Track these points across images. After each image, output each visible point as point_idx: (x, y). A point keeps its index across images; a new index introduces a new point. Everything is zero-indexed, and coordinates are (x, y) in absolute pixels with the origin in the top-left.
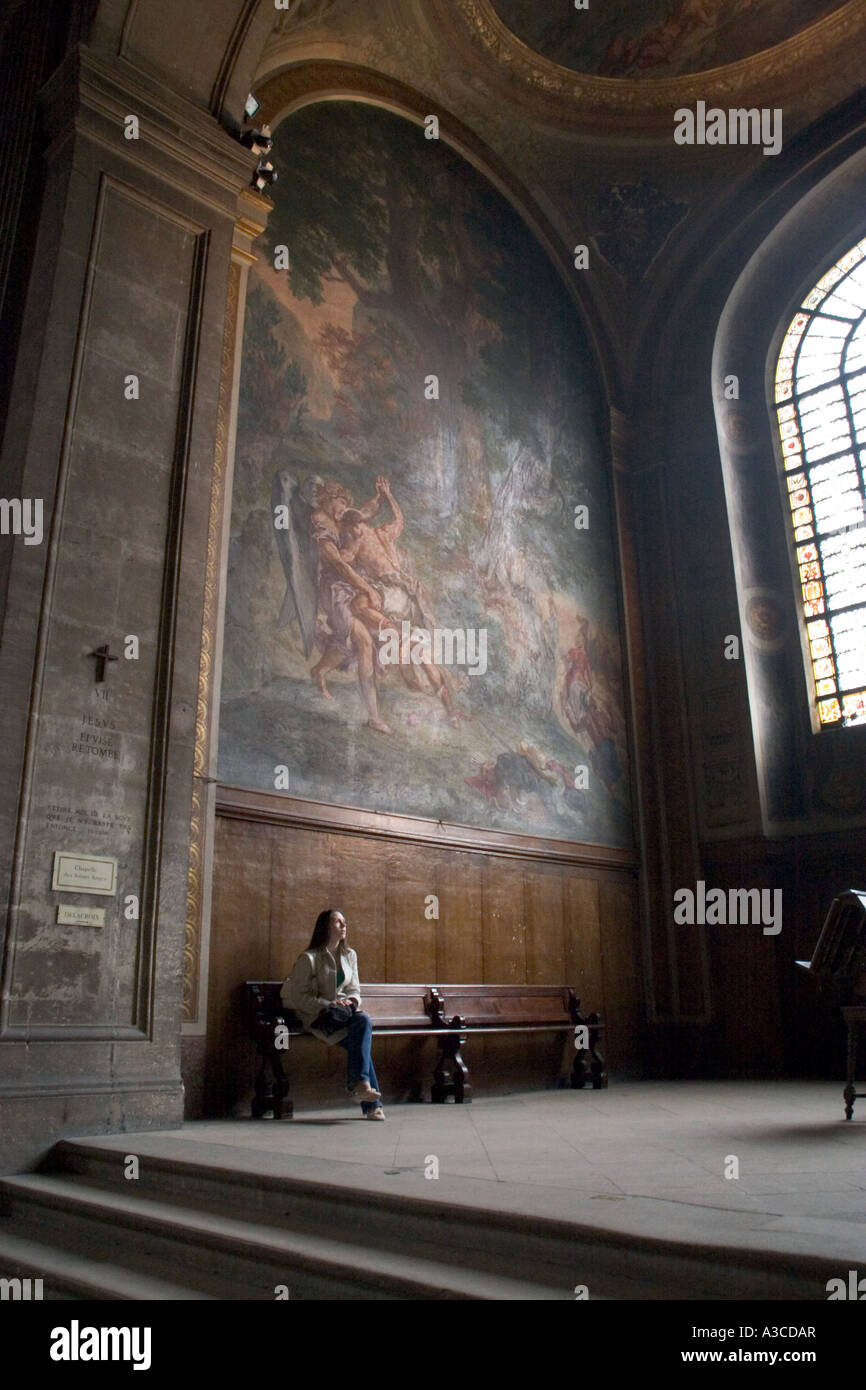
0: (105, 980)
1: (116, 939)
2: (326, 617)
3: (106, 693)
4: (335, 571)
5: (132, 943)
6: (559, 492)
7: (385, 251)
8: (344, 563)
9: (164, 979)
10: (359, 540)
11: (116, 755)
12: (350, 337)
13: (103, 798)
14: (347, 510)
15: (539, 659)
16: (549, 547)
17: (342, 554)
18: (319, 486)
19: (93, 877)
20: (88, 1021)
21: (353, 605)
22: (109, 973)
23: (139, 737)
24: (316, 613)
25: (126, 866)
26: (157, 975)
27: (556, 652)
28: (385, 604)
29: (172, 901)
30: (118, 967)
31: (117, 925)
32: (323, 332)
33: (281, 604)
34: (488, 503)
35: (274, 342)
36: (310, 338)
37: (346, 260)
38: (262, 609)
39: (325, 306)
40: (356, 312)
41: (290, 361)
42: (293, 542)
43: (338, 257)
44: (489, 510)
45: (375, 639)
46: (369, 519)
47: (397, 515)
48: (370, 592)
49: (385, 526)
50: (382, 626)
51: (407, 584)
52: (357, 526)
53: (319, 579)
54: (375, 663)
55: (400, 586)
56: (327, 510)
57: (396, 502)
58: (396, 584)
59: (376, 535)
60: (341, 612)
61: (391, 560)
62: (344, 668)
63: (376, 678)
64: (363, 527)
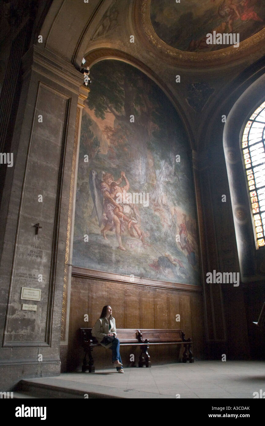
0: (36, 328)
1: (40, 315)
2: (106, 215)
3: (39, 238)
4: (108, 200)
5: (45, 316)
6: (177, 176)
7: (124, 104)
8: (111, 198)
9: (55, 327)
10: (116, 191)
11: (41, 257)
12: (113, 129)
13: (37, 270)
14: (112, 182)
15: (171, 227)
16: (174, 192)
17: (111, 195)
18: (104, 175)
19: (34, 295)
20: (30, 341)
21: (114, 211)
22: (38, 325)
23: (48, 251)
24: (103, 213)
25: (44, 292)
26: (53, 326)
27: (176, 225)
28: (124, 210)
29: (58, 303)
30: (41, 323)
31: (41, 310)
32: (105, 128)
33: (92, 210)
34: (155, 179)
35: (90, 131)
36: (101, 130)
37: (112, 107)
38: (86, 212)
39: (105, 120)
40: (115, 122)
41: (95, 137)
42: (96, 192)
43: (109, 105)
44: (155, 182)
45: (121, 221)
46: (119, 184)
47: (127, 183)
48: (119, 207)
49: (124, 187)
50: (123, 217)
52: (115, 187)
53: (103, 203)
54: (121, 228)
55: (128, 205)
56: (106, 182)
57: (127, 179)
59: (121, 189)
60: (110, 213)
62: (111, 230)
63: (121, 233)
64: (117, 187)
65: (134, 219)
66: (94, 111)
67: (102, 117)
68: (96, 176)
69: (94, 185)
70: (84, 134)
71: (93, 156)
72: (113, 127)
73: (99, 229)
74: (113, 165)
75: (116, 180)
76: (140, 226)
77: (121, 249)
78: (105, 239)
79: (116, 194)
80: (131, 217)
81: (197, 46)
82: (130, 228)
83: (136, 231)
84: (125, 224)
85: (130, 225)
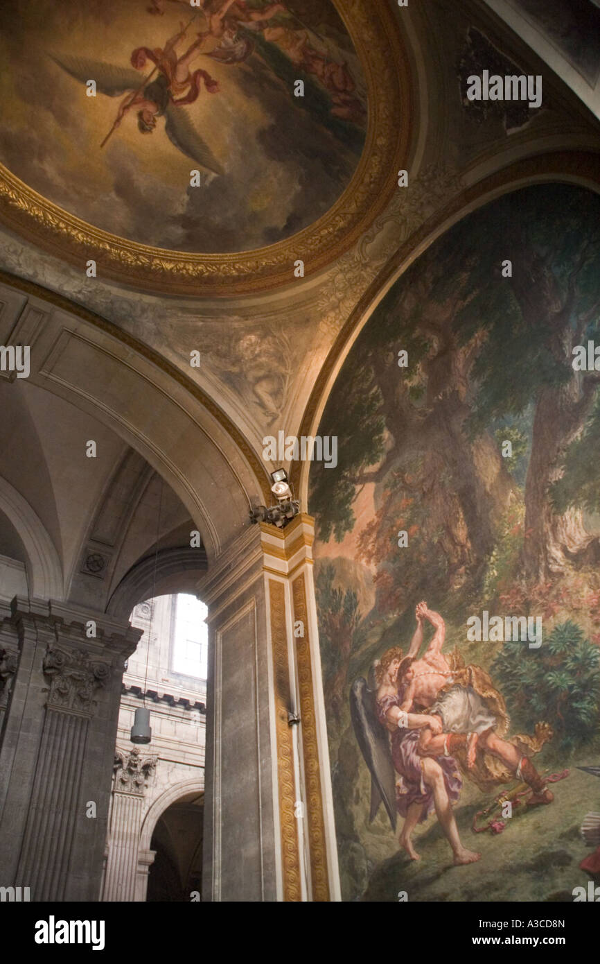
2: (402, 779)
7: (384, 420)
8: (405, 715)
10: (413, 681)
12: (375, 521)
14: (398, 665)
17: (402, 709)
18: (377, 667)
21: (418, 751)
28: (445, 719)
32: (359, 543)
33: (370, 796)
34: (519, 504)
35: (335, 592)
36: (353, 559)
37: (362, 469)
38: (359, 812)
39: (357, 522)
40: (375, 497)
41: (345, 593)
42: (369, 735)
43: (358, 474)
44: (521, 511)
47: (438, 624)
48: (430, 722)
49: (429, 646)
50: (447, 745)
51: (460, 681)
52: (409, 671)
53: (391, 748)
54: (448, 790)
55: (454, 689)
56: (386, 681)
57: (435, 613)
58: (450, 692)
59: (424, 663)
60: (412, 764)
61: (441, 673)
62: (424, 816)
63: (452, 806)
64: (414, 666)
65: (481, 723)
66: (333, 536)
67: (349, 526)
68: (363, 690)
69: (364, 718)
70: (325, 616)
71: (348, 646)
72: (374, 512)
73: (392, 838)
74: (393, 616)
75: (407, 651)
76: (507, 727)
77: (462, 864)
78: (413, 860)
79: (416, 690)
80: (471, 720)
81: (348, 98)
82: (476, 762)
83: (496, 757)
84: (456, 763)
85: (472, 755)
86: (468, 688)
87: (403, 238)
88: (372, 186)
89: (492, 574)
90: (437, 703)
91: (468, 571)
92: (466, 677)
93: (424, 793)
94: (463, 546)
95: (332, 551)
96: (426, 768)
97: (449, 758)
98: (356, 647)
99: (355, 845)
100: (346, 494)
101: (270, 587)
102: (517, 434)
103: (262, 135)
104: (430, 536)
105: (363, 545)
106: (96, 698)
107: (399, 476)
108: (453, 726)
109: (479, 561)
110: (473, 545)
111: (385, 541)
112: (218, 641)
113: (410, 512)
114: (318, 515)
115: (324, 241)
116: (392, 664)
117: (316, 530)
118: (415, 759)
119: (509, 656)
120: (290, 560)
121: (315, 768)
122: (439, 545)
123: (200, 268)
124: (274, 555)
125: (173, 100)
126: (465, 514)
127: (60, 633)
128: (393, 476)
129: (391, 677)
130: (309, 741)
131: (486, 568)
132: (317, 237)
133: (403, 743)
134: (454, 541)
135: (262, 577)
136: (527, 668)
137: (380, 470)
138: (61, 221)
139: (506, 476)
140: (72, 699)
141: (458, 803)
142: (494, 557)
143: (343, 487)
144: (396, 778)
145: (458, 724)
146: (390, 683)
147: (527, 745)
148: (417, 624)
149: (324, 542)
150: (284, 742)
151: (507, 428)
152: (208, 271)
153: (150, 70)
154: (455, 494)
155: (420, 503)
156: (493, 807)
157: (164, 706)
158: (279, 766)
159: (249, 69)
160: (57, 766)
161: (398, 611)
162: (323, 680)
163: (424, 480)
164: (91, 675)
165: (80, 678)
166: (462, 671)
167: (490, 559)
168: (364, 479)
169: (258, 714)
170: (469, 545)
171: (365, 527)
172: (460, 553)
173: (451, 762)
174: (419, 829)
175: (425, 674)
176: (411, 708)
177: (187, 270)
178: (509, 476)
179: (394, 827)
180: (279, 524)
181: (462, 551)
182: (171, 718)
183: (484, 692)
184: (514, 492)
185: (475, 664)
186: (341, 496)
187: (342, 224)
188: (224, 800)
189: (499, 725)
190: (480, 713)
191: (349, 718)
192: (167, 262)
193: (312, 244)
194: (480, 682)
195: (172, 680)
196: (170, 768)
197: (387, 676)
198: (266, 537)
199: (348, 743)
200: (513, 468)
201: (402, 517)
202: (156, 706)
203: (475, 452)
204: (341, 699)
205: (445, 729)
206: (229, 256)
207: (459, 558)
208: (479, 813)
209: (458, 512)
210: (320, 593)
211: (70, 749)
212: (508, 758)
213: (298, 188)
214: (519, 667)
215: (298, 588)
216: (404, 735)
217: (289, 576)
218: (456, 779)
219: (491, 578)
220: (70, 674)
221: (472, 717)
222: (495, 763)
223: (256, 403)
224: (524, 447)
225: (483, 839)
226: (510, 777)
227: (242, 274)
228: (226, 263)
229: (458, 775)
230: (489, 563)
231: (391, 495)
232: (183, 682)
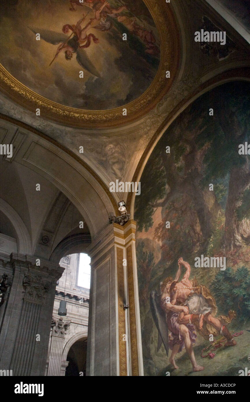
2: (171, 333)
4: (171, 312)
8: (173, 306)
10: (177, 291)
12: (162, 223)
14: (170, 285)
17: (172, 303)
18: (161, 285)
21: (178, 321)
28: (190, 308)
32: (155, 232)
33: (157, 340)
34: (223, 216)
35: (144, 253)
36: (152, 239)
37: (157, 201)
38: (153, 347)
39: (154, 224)
40: (162, 213)
41: (148, 253)
42: (157, 314)
43: (155, 203)
44: (224, 219)
45: (189, 327)
46: (178, 280)
47: (187, 267)
48: (184, 309)
49: (184, 276)
50: (191, 319)
51: (197, 292)
52: (175, 287)
53: (167, 320)
54: (191, 339)
55: (194, 295)
56: (165, 291)
57: (186, 262)
58: (192, 296)
59: (181, 283)
60: (175, 327)
61: (189, 288)
62: (180, 350)
63: (192, 346)
64: (177, 285)
65: (205, 310)
66: (144, 230)
67: (151, 225)
68: (155, 295)
69: (155, 307)
70: (140, 263)
71: (149, 276)
72: (162, 219)
73: (167, 359)
74: (169, 263)
75: (174, 278)
76: (216, 312)
77: (196, 371)
78: (175, 369)
79: (178, 295)
80: (201, 308)
81: (152, 45)
82: (203, 326)
83: (212, 325)
84: (194, 327)
85: (201, 324)
86: (200, 295)
87: (175, 104)
88: (162, 82)
89: (211, 246)
90: (187, 301)
91: (201, 245)
92: (199, 290)
93: (180, 339)
94: (198, 234)
95: (143, 235)
96: (181, 329)
97: (192, 325)
98: (153, 276)
99: (151, 361)
100: (150, 211)
101: (117, 250)
102: (222, 187)
103: (117, 61)
104: (185, 229)
105: (156, 233)
106: (45, 296)
107: (172, 204)
108: (193, 311)
109: (205, 240)
110: (203, 234)
111: (166, 232)
112: (95, 273)
113: (177, 219)
114: (138, 220)
115: (142, 106)
116: (168, 284)
117: (137, 226)
118: (177, 325)
119: (218, 281)
120: (126, 239)
121: (134, 328)
122: (188, 233)
123: (90, 116)
124: (119, 237)
125: (79, 46)
126: (200, 220)
127: (30, 268)
128: (170, 204)
129: (167, 289)
130: (132, 316)
131: (208, 243)
132: (139, 104)
133: (172, 318)
134: (195, 231)
135: (114, 246)
136: (225, 287)
137: (164, 201)
138: (32, 96)
139: (217, 205)
140: (34, 296)
141: (195, 345)
142: (212, 239)
143: (149, 209)
144: (169, 333)
145: (196, 310)
146: (167, 292)
147: (225, 320)
148: (179, 267)
149: (140, 232)
150: (122, 316)
151: (218, 184)
152: (93, 117)
153: (70, 34)
154: (195, 212)
155: (181, 216)
156: (210, 347)
157: (74, 300)
158: (119, 327)
159: (111, 34)
160: (28, 325)
161: (170, 261)
162: (139, 290)
163: (182, 206)
164: (43, 287)
165: (38, 288)
166: (198, 287)
167: (210, 240)
168: (157, 205)
169: (111, 304)
170: (201, 233)
171: (157, 226)
172: (197, 237)
173: (192, 327)
174: (178, 355)
175: (182, 288)
176: (176, 303)
177: (85, 117)
178: (219, 205)
179: (167, 354)
180: (121, 224)
181: (198, 236)
182: (76, 305)
183: (206, 297)
184: (221, 211)
185: (203, 284)
186: (147, 212)
187: (149, 98)
188: (96, 341)
189: (213, 311)
190: (205, 306)
191: (149, 307)
192: (76, 114)
193: (137, 106)
194: (205, 292)
195: (77, 289)
196: (76, 326)
197: (166, 289)
198: (116, 230)
199: (148, 317)
200: (220, 201)
201: (173, 222)
202: (70, 300)
203: (204, 194)
204: (146, 298)
205: (190, 312)
206: (102, 111)
207: (197, 239)
208: (204, 349)
209: (197, 220)
210: (138, 253)
211: (33, 317)
212: (217, 326)
213: (132, 83)
214: (222, 286)
215: (129, 251)
216: (172, 314)
217: (125, 246)
218: (194, 334)
219: (210, 248)
220: (34, 286)
221: (201, 307)
222: (211, 328)
223: (112, 173)
224: (225, 192)
225: (206, 360)
226: (217, 334)
227: (108, 119)
228: (101, 114)
229: (195, 332)
230: (209, 241)
231: (169, 212)
232: (82, 290)
